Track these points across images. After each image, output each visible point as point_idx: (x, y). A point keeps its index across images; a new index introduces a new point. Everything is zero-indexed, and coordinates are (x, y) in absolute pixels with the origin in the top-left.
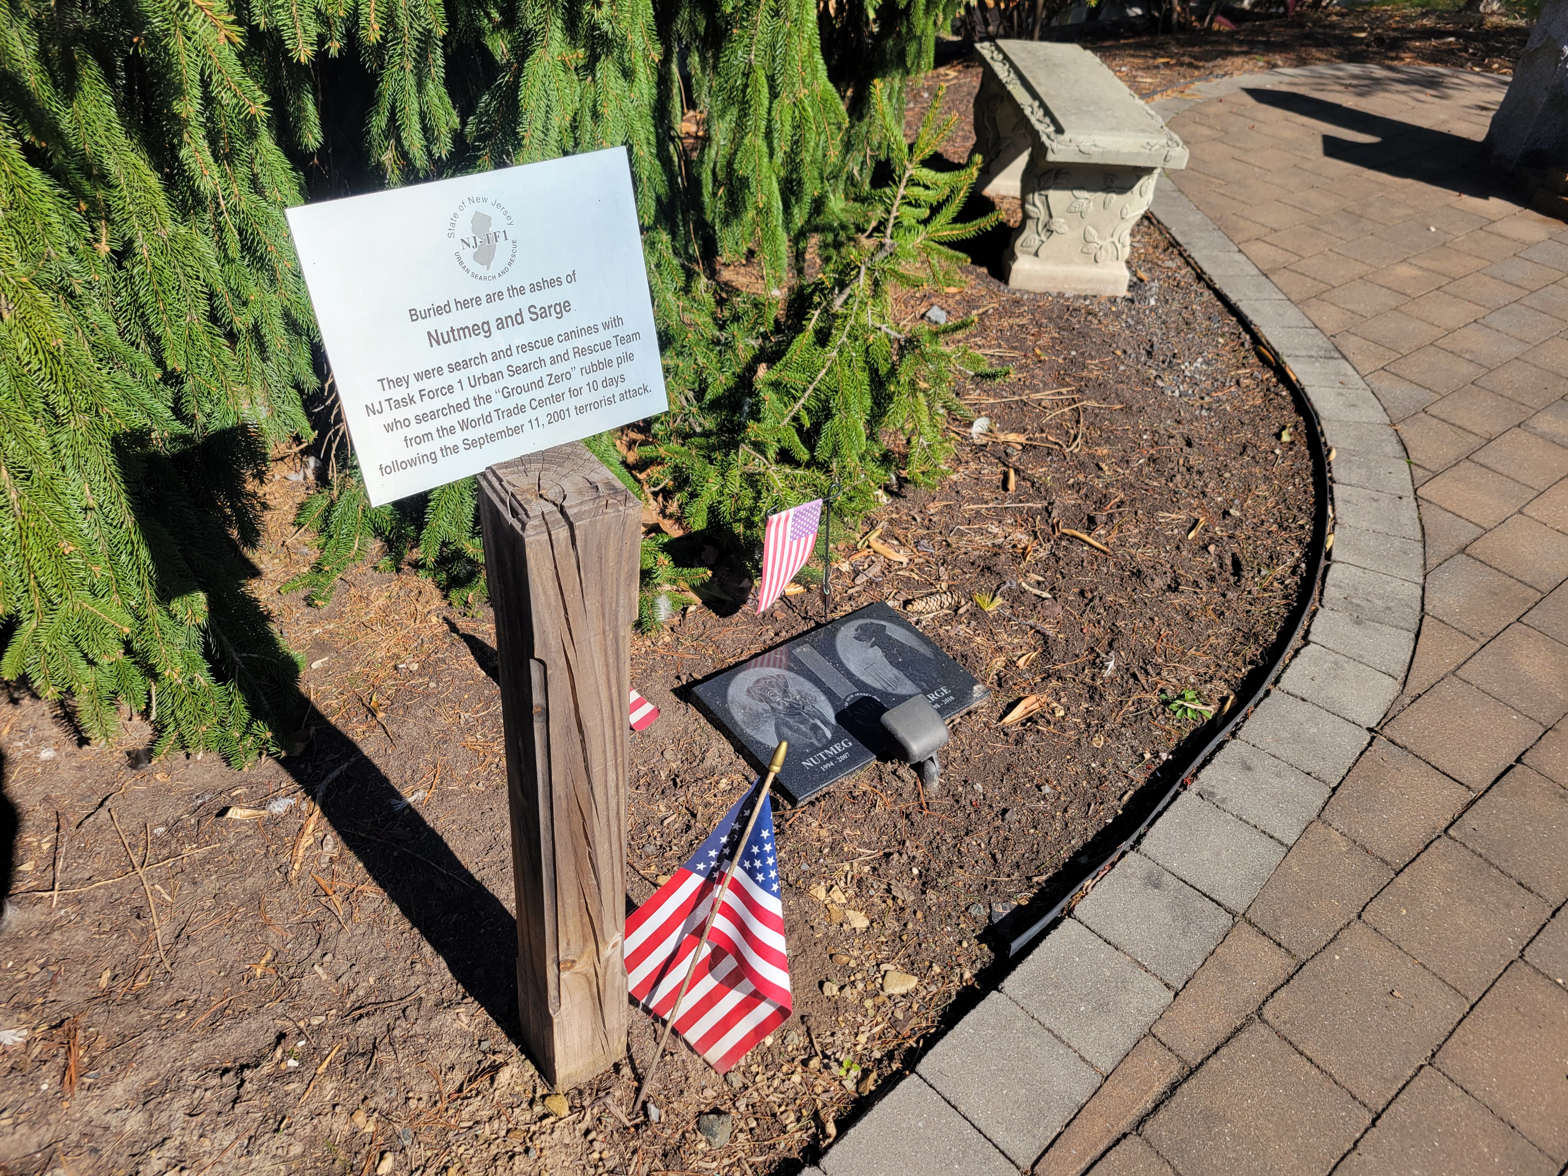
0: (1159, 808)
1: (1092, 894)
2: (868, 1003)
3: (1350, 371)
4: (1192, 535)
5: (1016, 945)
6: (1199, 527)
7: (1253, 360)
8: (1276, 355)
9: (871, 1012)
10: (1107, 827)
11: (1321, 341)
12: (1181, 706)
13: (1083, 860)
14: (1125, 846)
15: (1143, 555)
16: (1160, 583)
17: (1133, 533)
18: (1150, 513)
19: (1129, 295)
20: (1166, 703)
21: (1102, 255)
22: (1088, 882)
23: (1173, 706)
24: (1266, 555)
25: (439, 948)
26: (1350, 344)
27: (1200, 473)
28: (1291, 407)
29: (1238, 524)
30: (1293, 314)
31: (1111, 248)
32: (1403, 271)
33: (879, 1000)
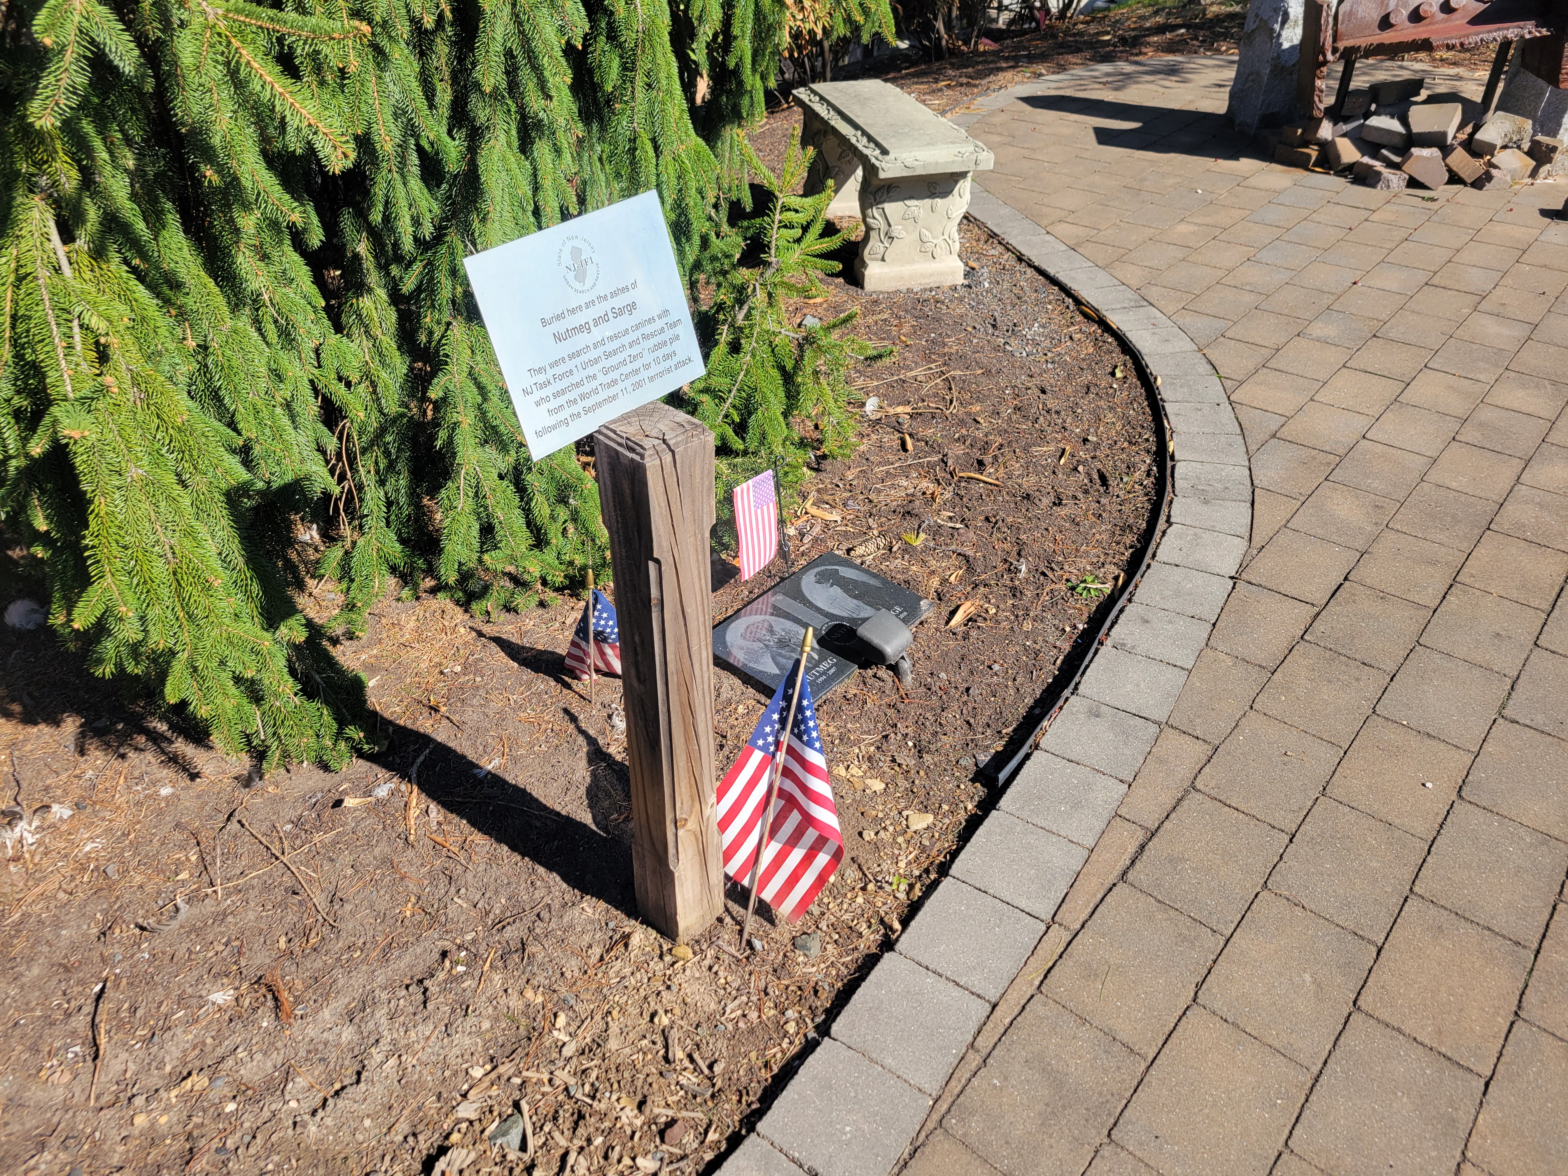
0: (1086, 662)
1: (1050, 731)
2: (900, 840)
3: (1159, 314)
4: (1062, 461)
5: (1003, 776)
6: (1067, 454)
7: (1079, 318)
8: (1096, 310)
9: (904, 846)
10: (1050, 686)
11: (1130, 294)
12: (1085, 588)
13: (1037, 711)
14: (1067, 693)
15: (1029, 483)
16: (1046, 501)
17: (1016, 467)
18: (1026, 449)
19: (966, 282)
20: (1073, 588)
21: (937, 252)
22: (1045, 723)
23: (1079, 590)
24: (1124, 466)
26: (1154, 293)
27: (1058, 413)
28: (1118, 350)
29: (1097, 446)
30: (1102, 277)
31: (944, 245)
32: (1182, 228)
33: (908, 836)
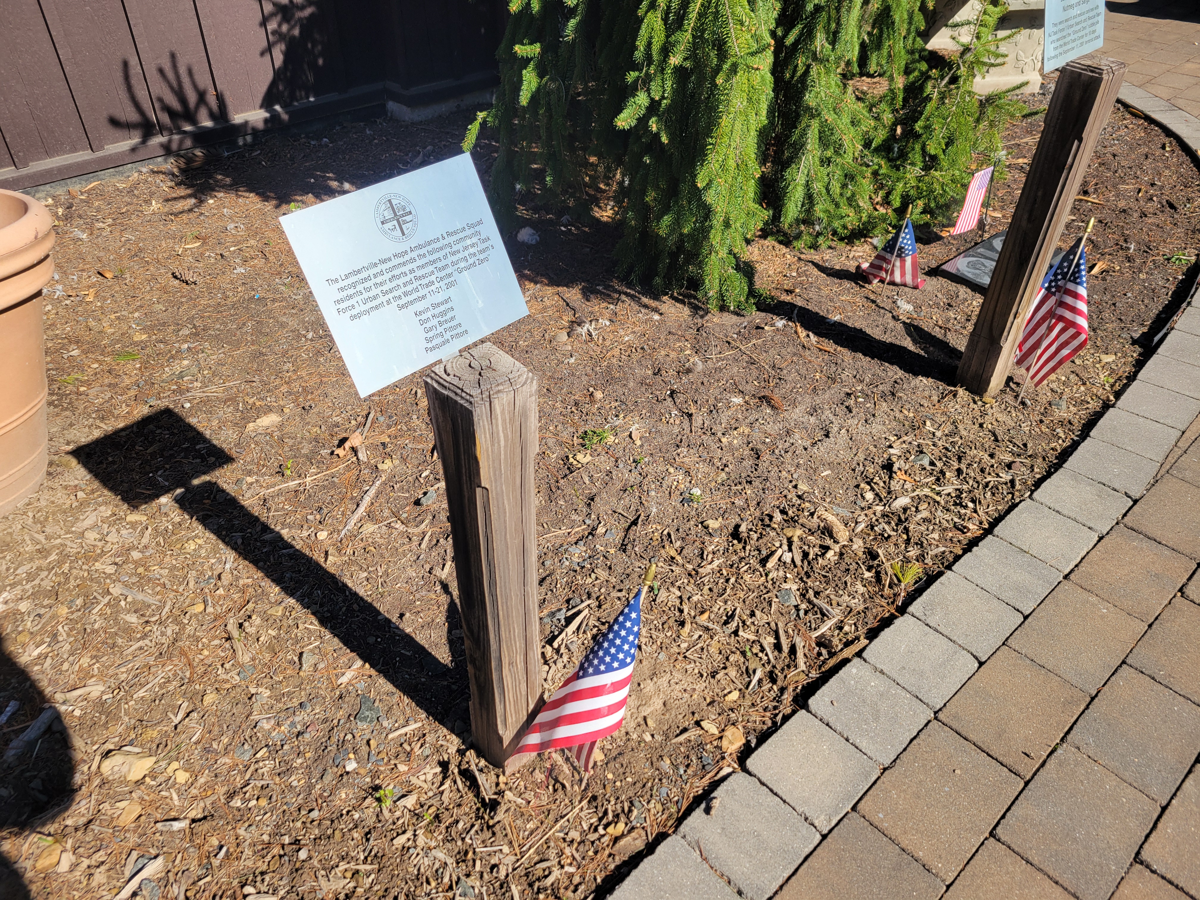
0: (1192, 293)
1: (1179, 322)
2: (1097, 366)
3: (1188, 115)
4: (1140, 195)
5: (1156, 339)
6: (1143, 191)
7: (1128, 116)
8: (1142, 112)
9: (1100, 369)
10: (1166, 305)
11: (1164, 103)
12: (1177, 259)
14: (1184, 305)
15: (1122, 204)
16: (1136, 215)
17: (1111, 196)
18: (1115, 186)
19: (1041, 92)
20: (1168, 259)
21: (1026, 68)
22: (1175, 318)
23: (1173, 260)
24: (1185, 199)
25: (892, 364)
26: (1180, 103)
27: (1130, 168)
28: (1163, 134)
29: (1162, 188)
30: (1139, 92)
31: (1031, 63)
32: (1189, 65)
33: (1102, 364)
